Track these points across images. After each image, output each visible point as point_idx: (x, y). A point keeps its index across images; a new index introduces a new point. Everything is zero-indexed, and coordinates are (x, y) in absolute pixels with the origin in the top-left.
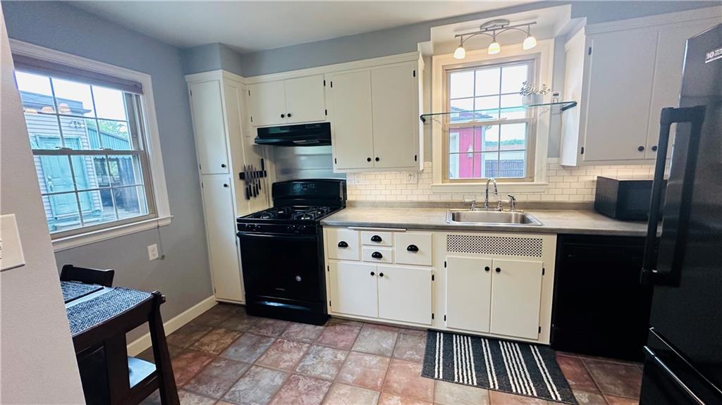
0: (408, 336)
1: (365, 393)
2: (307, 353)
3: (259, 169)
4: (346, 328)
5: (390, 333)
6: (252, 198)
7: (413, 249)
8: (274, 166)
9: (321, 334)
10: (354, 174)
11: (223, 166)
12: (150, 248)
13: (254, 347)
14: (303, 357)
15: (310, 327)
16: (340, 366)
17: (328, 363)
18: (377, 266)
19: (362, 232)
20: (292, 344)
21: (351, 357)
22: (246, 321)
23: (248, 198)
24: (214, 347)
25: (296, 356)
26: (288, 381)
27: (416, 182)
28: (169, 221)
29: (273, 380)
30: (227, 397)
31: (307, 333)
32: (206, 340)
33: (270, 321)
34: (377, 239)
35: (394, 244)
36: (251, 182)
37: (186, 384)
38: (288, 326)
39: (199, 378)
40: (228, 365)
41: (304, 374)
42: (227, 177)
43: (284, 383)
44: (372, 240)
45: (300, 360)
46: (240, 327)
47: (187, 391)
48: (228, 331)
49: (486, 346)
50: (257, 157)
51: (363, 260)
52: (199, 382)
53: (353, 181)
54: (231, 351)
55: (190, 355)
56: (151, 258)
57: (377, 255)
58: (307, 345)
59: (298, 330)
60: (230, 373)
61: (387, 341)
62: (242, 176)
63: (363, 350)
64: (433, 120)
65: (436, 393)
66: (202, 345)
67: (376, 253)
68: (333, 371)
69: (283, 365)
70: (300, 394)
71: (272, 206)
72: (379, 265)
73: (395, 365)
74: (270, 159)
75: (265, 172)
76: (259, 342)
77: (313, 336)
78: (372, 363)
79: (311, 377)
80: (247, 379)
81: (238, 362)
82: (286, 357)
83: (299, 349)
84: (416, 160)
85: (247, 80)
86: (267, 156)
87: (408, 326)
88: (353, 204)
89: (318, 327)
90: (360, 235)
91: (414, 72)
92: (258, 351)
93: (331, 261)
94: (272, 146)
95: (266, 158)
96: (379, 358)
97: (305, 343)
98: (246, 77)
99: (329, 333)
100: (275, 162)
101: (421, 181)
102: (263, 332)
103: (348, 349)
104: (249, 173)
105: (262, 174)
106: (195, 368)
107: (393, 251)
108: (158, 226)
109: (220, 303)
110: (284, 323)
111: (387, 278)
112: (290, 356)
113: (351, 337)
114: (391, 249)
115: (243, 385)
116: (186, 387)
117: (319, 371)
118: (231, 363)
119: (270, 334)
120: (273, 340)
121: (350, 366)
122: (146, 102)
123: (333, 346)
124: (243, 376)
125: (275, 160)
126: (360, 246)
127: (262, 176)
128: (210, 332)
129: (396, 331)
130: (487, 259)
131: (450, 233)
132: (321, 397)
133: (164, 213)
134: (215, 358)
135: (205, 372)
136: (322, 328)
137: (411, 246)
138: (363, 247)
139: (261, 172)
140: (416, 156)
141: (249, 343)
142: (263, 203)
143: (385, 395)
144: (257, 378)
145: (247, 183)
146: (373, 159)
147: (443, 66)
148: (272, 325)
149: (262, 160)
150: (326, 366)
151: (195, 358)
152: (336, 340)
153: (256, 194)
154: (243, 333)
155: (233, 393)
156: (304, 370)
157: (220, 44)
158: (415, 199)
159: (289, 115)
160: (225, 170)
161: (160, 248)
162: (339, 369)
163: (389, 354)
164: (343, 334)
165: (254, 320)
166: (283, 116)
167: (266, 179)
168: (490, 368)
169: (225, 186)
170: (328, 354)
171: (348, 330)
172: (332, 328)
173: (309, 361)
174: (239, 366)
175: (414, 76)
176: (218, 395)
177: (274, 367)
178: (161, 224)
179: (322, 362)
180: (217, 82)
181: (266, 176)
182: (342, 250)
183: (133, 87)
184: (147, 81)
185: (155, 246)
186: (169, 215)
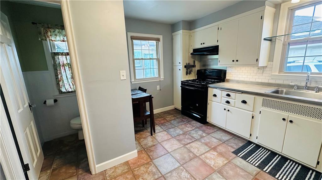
0: (236, 139)
1: (205, 147)
2: (193, 130)
3: (192, 64)
4: (212, 128)
5: (229, 136)
6: (188, 75)
7: (244, 102)
8: (199, 63)
9: (202, 126)
10: (230, 67)
11: (180, 63)
12: (158, 86)
13: (179, 122)
14: (192, 130)
15: (199, 124)
16: (202, 137)
17: (199, 135)
18: (227, 106)
19: (223, 91)
20: (190, 126)
21: (208, 136)
22: (180, 115)
23: (187, 75)
24: (169, 119)
25: (190, 129)
26: (183, 134)
27: (262, 72)
28: (163, 80)
29: (180, 132)
30: (167, 131)
31: (197, 124)
32: (168, 116)
33: (187, 118)
34: (228, 95)
35: (236, 98)
36: (188, 69)
37: (160, 124)
38: (192, 121)
39: (162, 124)
40: (170, 124)
41: (189, 134)
42: (180, 67)
43: (182, 134)
44: (226, 95)
45: (190, 131)
46: (178, 116)
47: (159, 126)
48: (175, 116)
49: (277, 158)
50: (192, 60)
51: (222, 103)
52: (162, 125)
53: (229, 71)
54: (173, 121)
55: (162, 119)
56: (158, 89)
57: (228, 102)
58: (195, 128)
59: (195, 123)
60: (170, 126)
61: (226, 137)
62: (185, 67)
63: (214, 136)
64: (277, 40)
65: (234, 159)
66: (166, 117)
67: (228, 101)
68: (199, 137)
69: (185, 130)
70: (185, 138)
71: (196, 78)
72: (228, 106)
73: (223, 145)
74: (198, 61)
75: (195, 66)
76: (181, 122)
77: (198, 126)
78: (214, 141)
79: (191, 136)
80: (173, 129)
81: (173, 124)
82: (187, 128)
83: (192, 128)
84: (257, 61)
85: (191, 31)
86: (197, 59)
87: (239, 136)
88: (228, 81)
89: (202, 124)
90: (222, 93)
91: (262, 16)
92: (180, 124)
93: (210, 101)
94: (199, 56)
95: (196, 60)
96: (218, 141)
97: (194, 127)
98: (191, 30)
99: (204, 127)
100: (200, 62)
101: (265, 72)
102: (184, 120)
103: (209, 134)
104: (188, 66)
105: (194, 66)
106: (163, 122)
107: (235, 101)
108: (160, 81)
109: (176, 109)
110: (191, 120)
111: (231, 112)
112: (188, 128)
113: (212, 131)
114: (234, 100)
115: (171, 130)
116: (159, 125)
117: (194, 135)
118: (171, 124)
119: (185, 121)
120: (185, 123)
121: (205, 138)
122: (161, 43)
123: (204, 131)
124: (173, 128)
125: (200, 61)
126: (221, 97)
127: (193, 67)
128: (170, 115)
129: (232, 136)
130: (285, 114)
131: (265, 98)
132: (191, 142)
133: (162, 77)
134: (168, 121)
135: (164, 124)
136: (203, 125)
137: (244, 101)
138: (223, 98)
139: (193, 66)
140: (257, 59)
141: (178, 121)
142: (192, 77)
143: (212, 150)
144: (176, 130)
145: (187, 69)
146: (235, 60)
147: (288, 8)
148: (187, 119)
149: (194, 61)
150: (197, 135)
151: (163, 120)
152: (206, 130)
153: (190, 73)
154: (178, 118)
155: (168, 131)
156: (190, 133)
157: (182, 21)
158: (260, 81)
159: (204, 43)
160: (180, 64)
161: (160, 87)
162: (201, 138)
163: (223, 141)
164: (210, 129)
165: (183, 116)
166: (201, 44)
167: (195, 68)
168: (271, 165)
169: (180, 70)
170: (200, 132)
171: (212, 129)
172: (207, 126)
173: (193, 132)
174: (173, 125)
175: (261, 19)
176: (165, 129)
177: (182, 129)
178: (161, 80)
179: (197, 134)
180: (180, 34)
181: (195, 67)
182: (214, 98)
183: (158, 40)
184: (161, 37)
185: (159, 86)
186: (163, 78)
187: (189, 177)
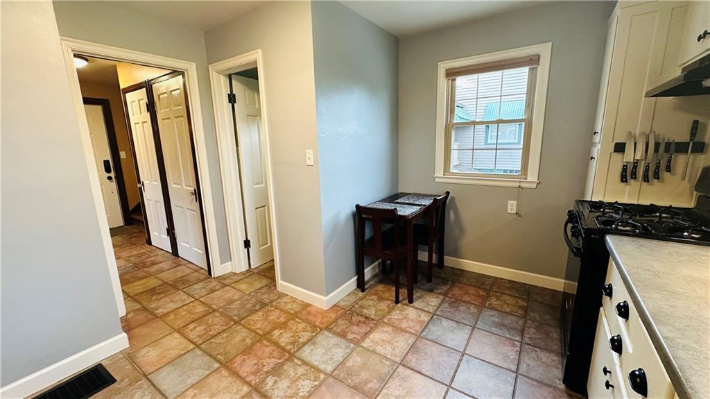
3: (678, 138)
6: (634, 182)
11: (597, 133)
23: (624, 181)
24: (496, 303)
28: (534, 186)
30: (436, 317)
32: (505, 297)
37: (450, 298)
39: (455, 302)
42: (596, 150)
47: (444, 299)
50: (684, 119)
52: (452, 302)
55: (482, 294)
56: (509, 211)
60: (461, 316)
62: (619, 148)
66: (497, 297)
71: (693, 206)
75: (698, 146)
80: (455, 325)
102: (531, 330)
104: (639, 144)
106: (467, 299)
108: (520, 186)
115: (447, 323)
122: (543, 69)
124: (458, 323)
127: (682, 151)
128: (519, 297)
133: (532, 177)
134: (480, 306)
135: (462, 304)
139: (682, 145)
145: (627, 159)
149: (697, 123)
151: (479, 296)
155: (439, 320)
159: (705, 35)
160: (598, 139)
161: (519, 206)
166: (700, 39)
167: (700, 158)
169: (593, 158)
176: (437, 313)
178: (523, 185)
183: (533, 61)
184: (545, 51)
185: (515, 203)
186: (536, 180)
187: (300, 394)
